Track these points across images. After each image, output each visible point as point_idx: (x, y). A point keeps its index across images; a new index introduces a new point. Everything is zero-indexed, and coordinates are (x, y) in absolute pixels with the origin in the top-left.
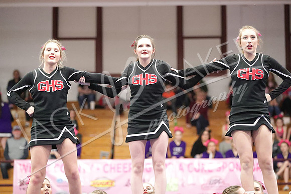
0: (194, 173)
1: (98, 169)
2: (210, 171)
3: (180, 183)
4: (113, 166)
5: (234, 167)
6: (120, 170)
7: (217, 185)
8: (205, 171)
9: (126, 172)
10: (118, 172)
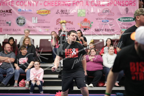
0: (94, 6)
1: (41, 4)
2: (103, 5)
3: (86, 12)
4: (49, 3)
5: (117, 3)
6: (53, 5)
7: (107, 13)
8: (101, 5)
9: (57, 6)
10: (52, 6)
